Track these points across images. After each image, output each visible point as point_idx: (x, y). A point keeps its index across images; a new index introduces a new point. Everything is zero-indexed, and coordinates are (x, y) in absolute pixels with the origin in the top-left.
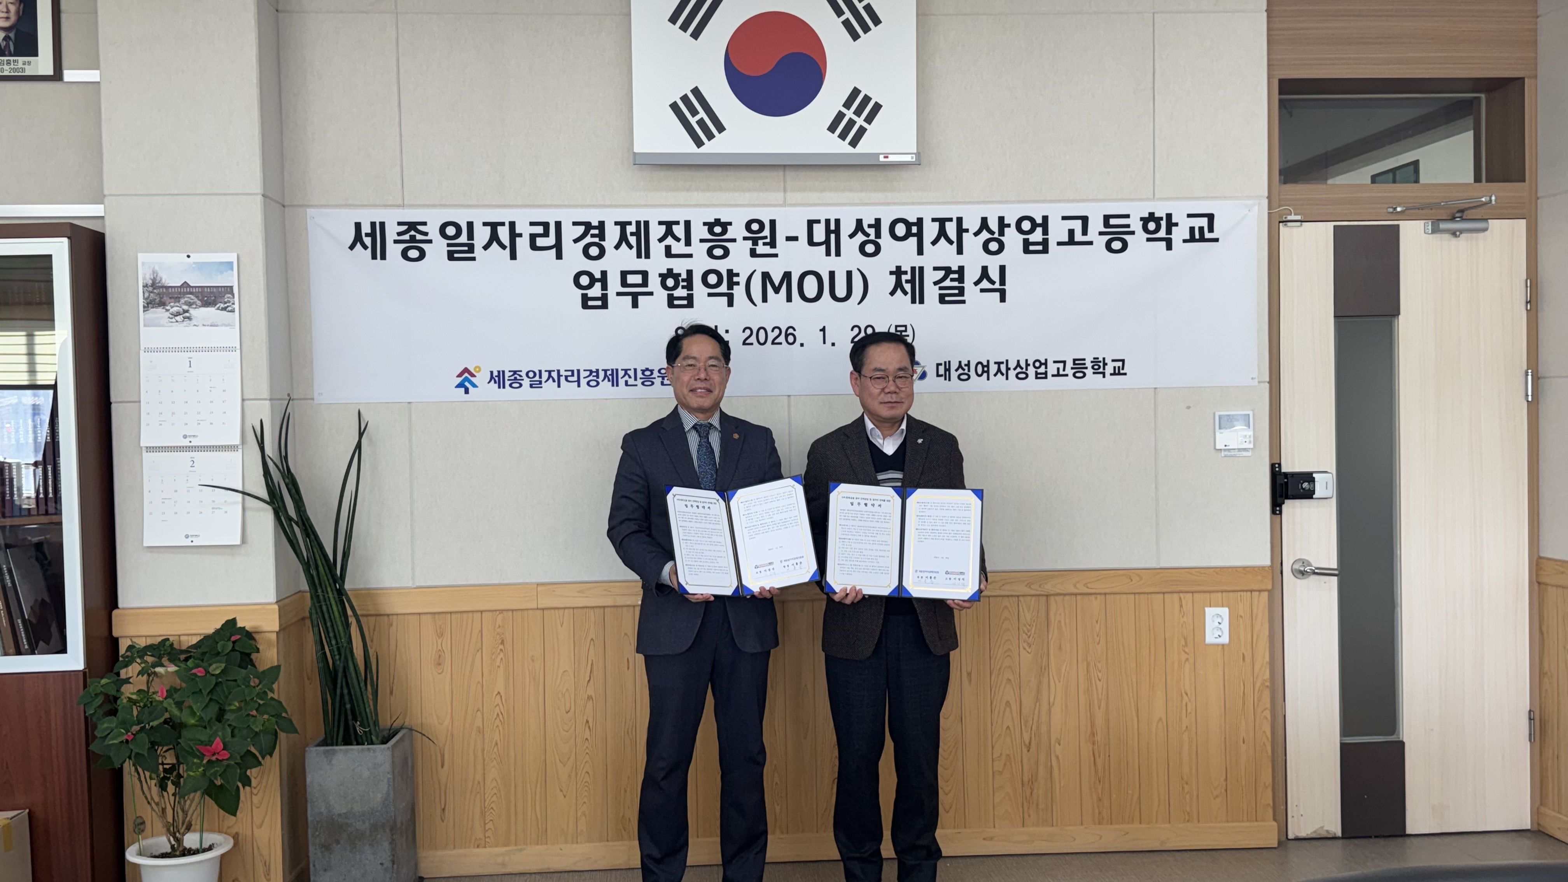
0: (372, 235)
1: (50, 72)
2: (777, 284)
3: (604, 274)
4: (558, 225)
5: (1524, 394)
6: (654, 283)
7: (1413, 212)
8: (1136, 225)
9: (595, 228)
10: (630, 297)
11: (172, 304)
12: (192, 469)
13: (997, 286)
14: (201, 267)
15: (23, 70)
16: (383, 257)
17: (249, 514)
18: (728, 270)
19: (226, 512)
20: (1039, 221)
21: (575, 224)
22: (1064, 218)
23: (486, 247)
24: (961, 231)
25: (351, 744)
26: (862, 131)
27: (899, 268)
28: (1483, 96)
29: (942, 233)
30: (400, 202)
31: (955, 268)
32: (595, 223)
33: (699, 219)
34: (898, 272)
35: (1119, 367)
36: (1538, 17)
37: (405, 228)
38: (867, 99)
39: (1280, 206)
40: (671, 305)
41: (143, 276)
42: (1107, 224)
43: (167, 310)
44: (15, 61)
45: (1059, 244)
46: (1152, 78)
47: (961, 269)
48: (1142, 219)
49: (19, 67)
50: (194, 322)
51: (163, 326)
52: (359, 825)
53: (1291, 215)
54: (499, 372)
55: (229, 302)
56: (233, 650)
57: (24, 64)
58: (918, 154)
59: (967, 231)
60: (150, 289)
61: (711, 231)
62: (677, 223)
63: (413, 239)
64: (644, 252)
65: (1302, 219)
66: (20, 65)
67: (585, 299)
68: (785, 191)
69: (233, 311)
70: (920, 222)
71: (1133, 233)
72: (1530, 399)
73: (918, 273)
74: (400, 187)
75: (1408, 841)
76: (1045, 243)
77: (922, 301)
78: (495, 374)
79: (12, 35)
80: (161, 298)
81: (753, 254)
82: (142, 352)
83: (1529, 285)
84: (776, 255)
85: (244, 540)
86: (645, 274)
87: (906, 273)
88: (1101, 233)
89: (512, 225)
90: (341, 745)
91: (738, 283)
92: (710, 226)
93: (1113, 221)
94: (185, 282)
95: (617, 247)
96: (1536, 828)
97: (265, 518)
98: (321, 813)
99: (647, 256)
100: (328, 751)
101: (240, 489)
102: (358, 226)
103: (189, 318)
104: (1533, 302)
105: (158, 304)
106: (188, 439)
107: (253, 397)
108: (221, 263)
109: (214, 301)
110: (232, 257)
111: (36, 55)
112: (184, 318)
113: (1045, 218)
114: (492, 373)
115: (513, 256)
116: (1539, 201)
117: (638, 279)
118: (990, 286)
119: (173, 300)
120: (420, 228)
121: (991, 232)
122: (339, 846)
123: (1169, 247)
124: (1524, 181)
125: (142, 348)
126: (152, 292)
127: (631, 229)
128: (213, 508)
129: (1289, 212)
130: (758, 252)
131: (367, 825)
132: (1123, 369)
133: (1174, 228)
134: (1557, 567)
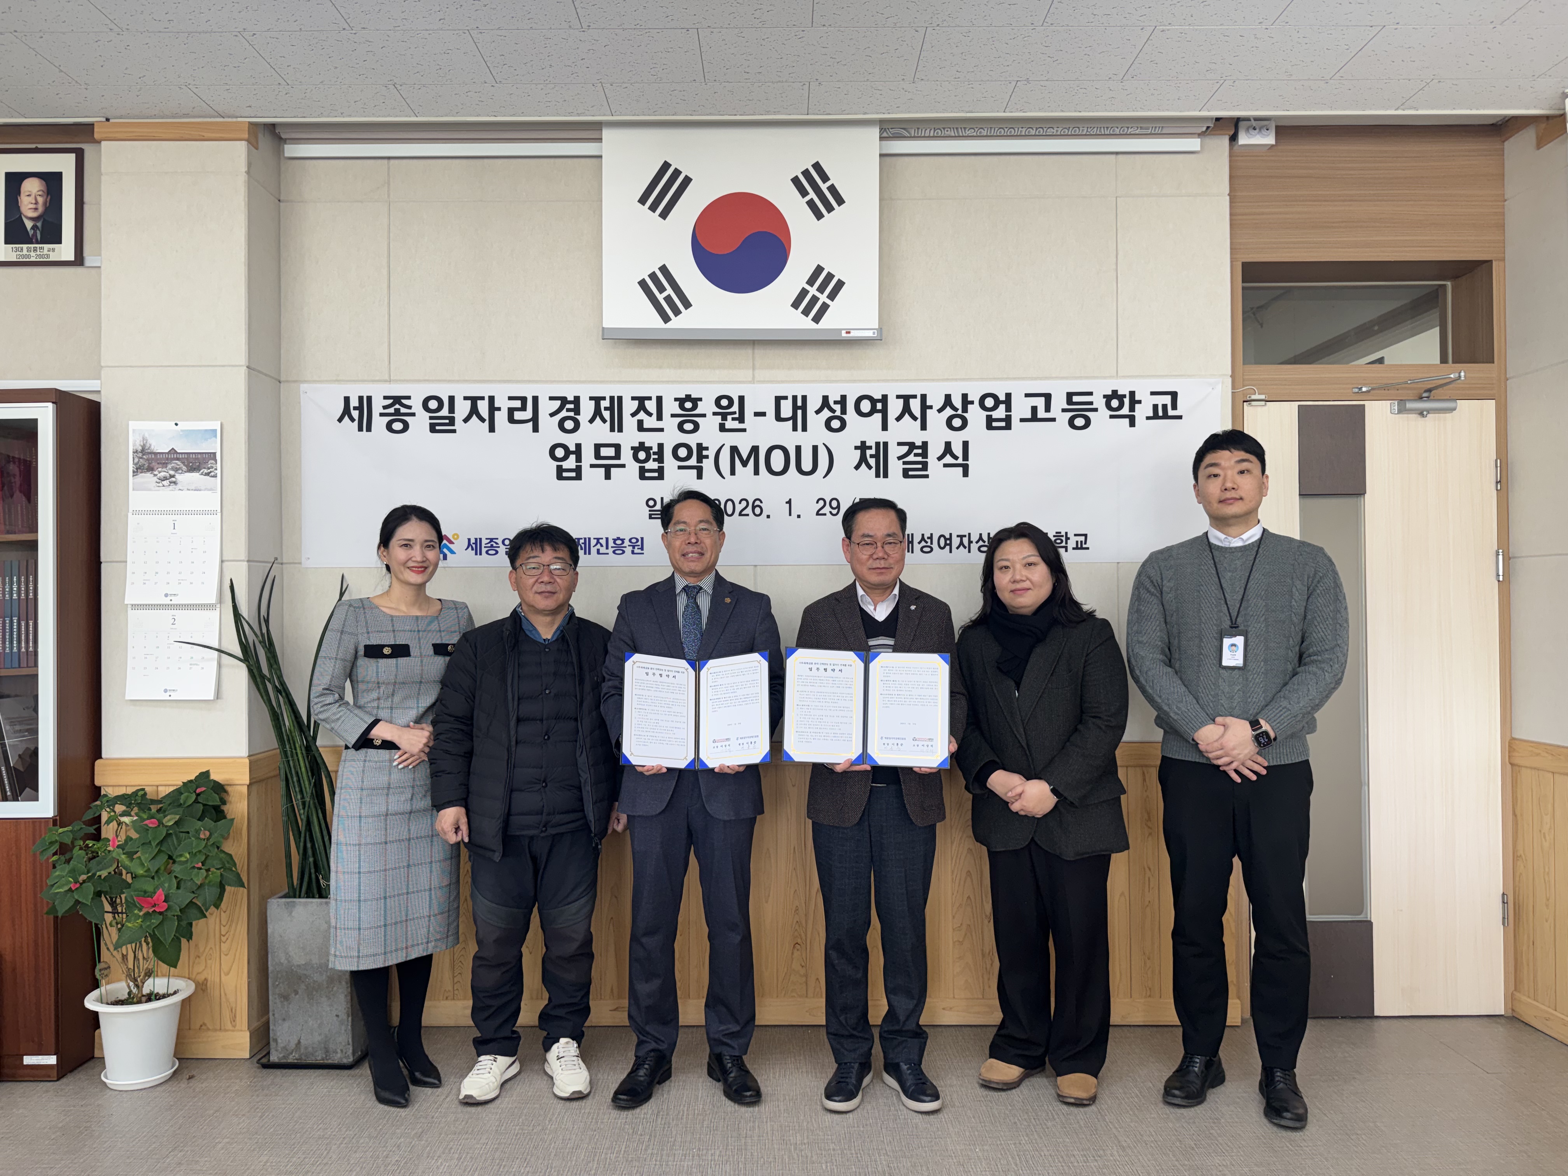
0: (360, 408)
1: (72, 258)
2: (745, 457)
3: (578, 446)
4: (535, 399)
5: (1495, 574)
6: (627, 456)
7: (1380, 391)
8: (1099, 402)
9: (570, 402)
10: (603, 469)
11: (160, 469)
12: (173, 626)
13: (960, 461)
14: (188, 434)
15: (48, 256)
16: (369, 429)
17: (224, 671)
18: (698, 444)
19: (203, 668)
20: (1002, 398)
21: (551, 398)
22: (1027, 395)
23: (466, 420)
24: (925, 407)
25: (313, 897)
26: (825, 307)
27: (863, 443)
28: (1449, 284)
29: (907, 409)
30: (387, 377)
31: (918, 443)
32: (571, 398)
33: (670, 395)
34: (863, 447)
35: (1081, 542)
36: (1505, 200)
37: (390, 401)
38: (830, 276)
39: (1244, 386)
40: (642, 477)
41: (133, 442)
42: (1069, 401)
43: (155, 475)
44: (41, 248)
45: (1022, 420)
46: (1115, 260)
47: (925, 445)
48: (1105, 396)
49: (45, 253)
50: (179, 486)
51: (150, 490)
52: (316, 977)
53: (1255, 394)
54: (476, 539)
55: (212, 467)
56: (196, 801)
57: (48, 251)
58: (880, 330)
59: (931, 407)
60: (140, 455)
61: (682, 407)
62: (650, 398)
63: (397, 412)
64: (617, 425)
65: (1267, 399)
66: (46, 252)
67: (560, 471)
68: (754, 369)
69: (215, 476)
70: (884, 399)
71: (1096, 410)
72: (1501, 579)
73: (882, 449)
74: (387, 363)
75: (1377, 1024)
76: (1008, 420)
77: (886, 475)
78: (473, 541)
79: (39, 224)
80: (149, 463)
81: (722, 428)
82: (130, 515)
83: (1499, 465)
84: (744, 430)
85: (218, 695)
86: (617, 447)
87: (870, 448)
88: (1064, 410)
89: (492, 399)
90: (304, 898)
91: (707, 457)
92: (681, 401)
93: (1076, 399)
94: (173, 449)
95: (591, 421)
96: (1510, 1014)
97: (239, 675)
98: (282, 964)
99: (620, 430)
100: (288, 903)
101: (217, 647)
102: (347, 400)
103: (175, 483)
104: (1504, 480)
105: (147, 469)
106: (169, 598)
107: (232, 558)
108: (206, 430)
109: (199, 466)
110: (216, 426)
111: (60, 242)
112: (170, 483)
113: (1008, 396)
114: (469, 540)
115: (492, 429)
116: (1508, 382)
117: (611, 452)
118: (953, 461)
119: (161, 466)
120: (404, 401)
121: (955, 409)
122: (297, 996)
123: (1132, 424)
124: (1493, 362)
125: (131, 510)
126: (141, 458)
127: (605, 404)
128: (191, 664)
129: (1253, 391)
130: (727, 427)
131: (324, 977)
132: (1085, 543)
133: (1137, 406)
134: (1531, 749)
